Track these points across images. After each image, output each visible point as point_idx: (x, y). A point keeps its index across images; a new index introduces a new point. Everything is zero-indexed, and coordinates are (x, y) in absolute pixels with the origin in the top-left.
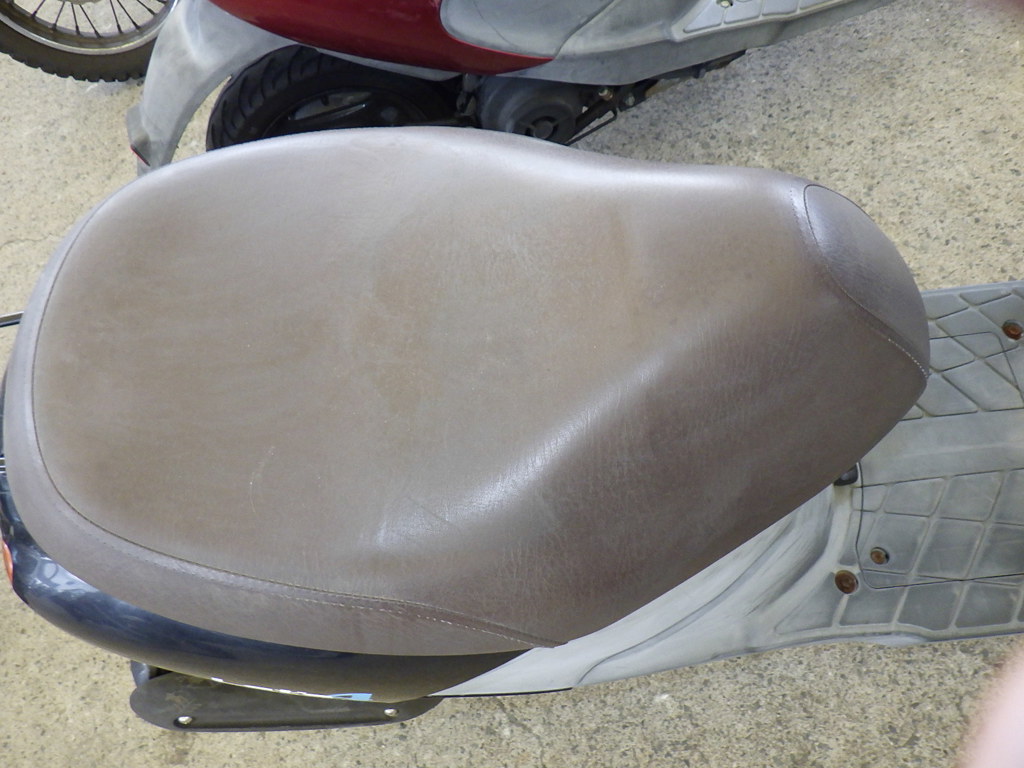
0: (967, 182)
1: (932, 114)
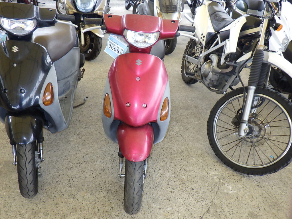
0: (94, 164)
1: (114, 164)
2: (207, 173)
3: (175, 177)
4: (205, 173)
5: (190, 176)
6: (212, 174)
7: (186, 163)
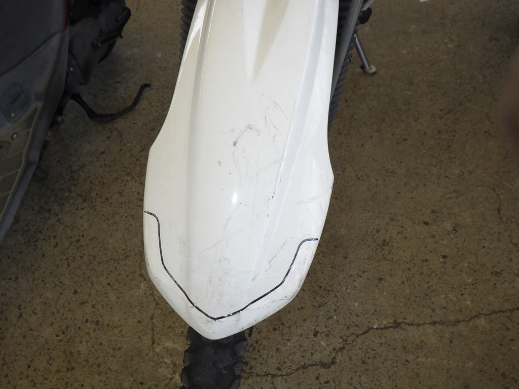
2: (153, 343)
3: (61, 343)
4: (147, 340)
5: (101, 344)
6: (164, 348)
7: (115, 298)
